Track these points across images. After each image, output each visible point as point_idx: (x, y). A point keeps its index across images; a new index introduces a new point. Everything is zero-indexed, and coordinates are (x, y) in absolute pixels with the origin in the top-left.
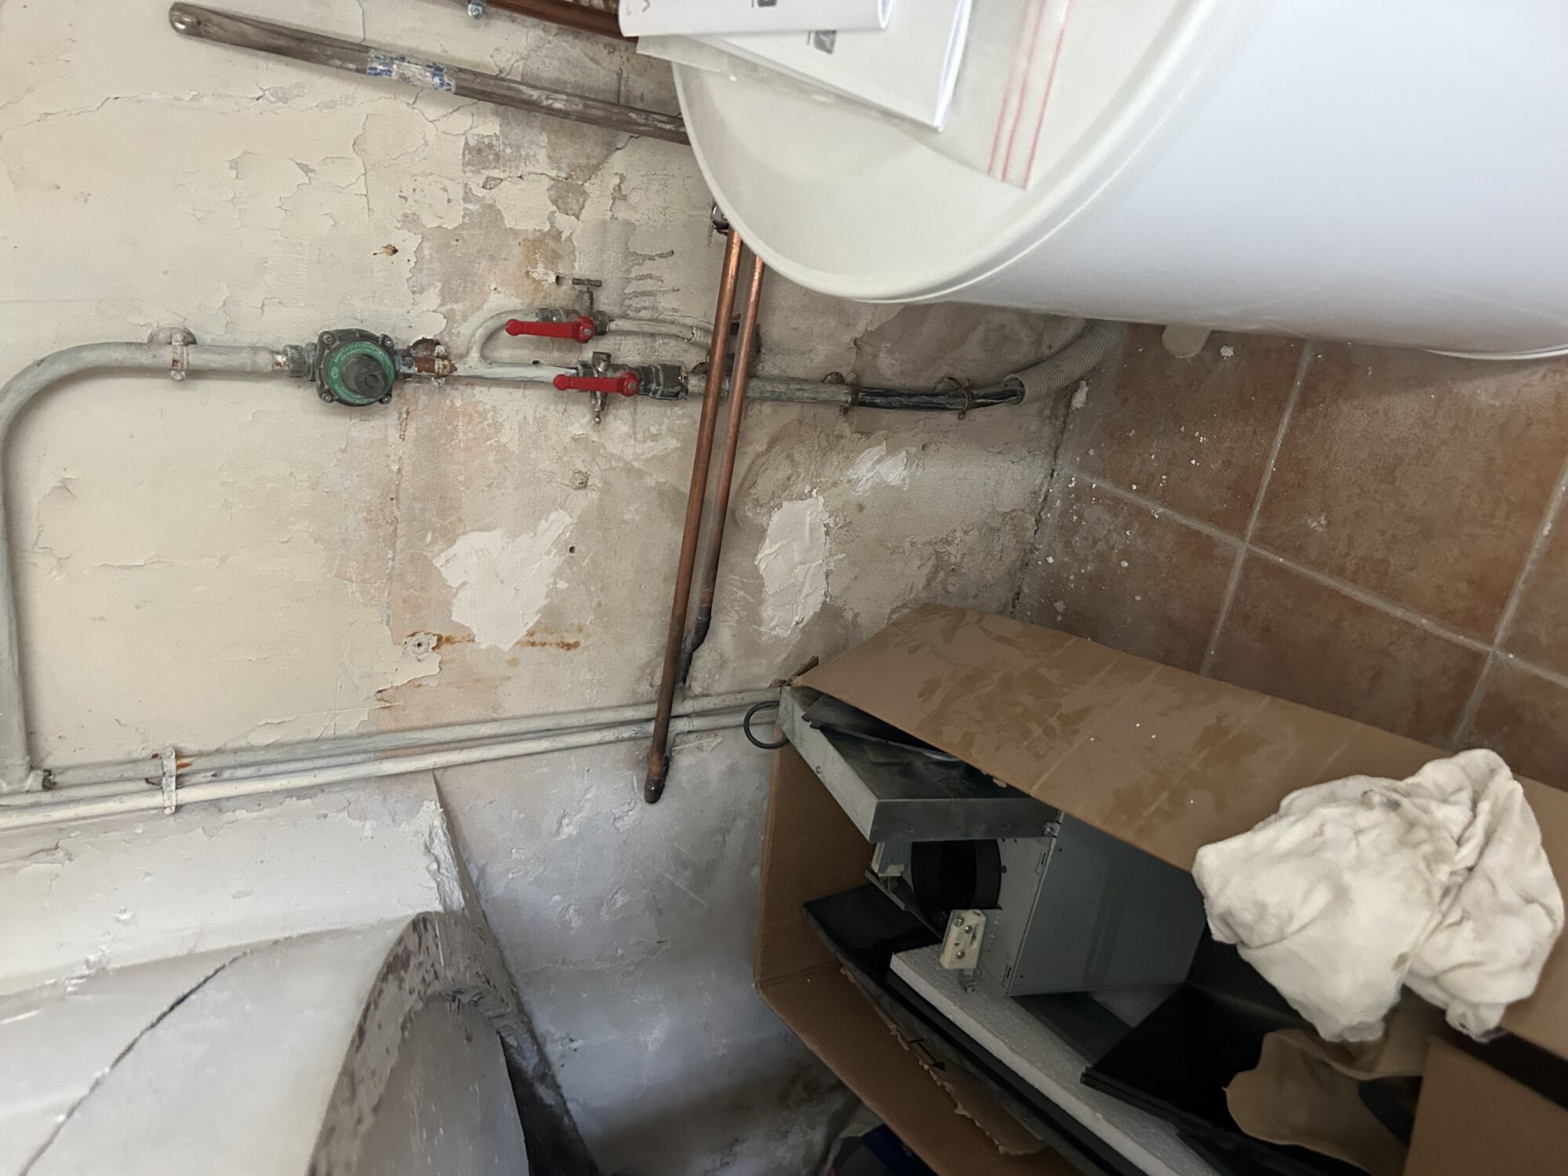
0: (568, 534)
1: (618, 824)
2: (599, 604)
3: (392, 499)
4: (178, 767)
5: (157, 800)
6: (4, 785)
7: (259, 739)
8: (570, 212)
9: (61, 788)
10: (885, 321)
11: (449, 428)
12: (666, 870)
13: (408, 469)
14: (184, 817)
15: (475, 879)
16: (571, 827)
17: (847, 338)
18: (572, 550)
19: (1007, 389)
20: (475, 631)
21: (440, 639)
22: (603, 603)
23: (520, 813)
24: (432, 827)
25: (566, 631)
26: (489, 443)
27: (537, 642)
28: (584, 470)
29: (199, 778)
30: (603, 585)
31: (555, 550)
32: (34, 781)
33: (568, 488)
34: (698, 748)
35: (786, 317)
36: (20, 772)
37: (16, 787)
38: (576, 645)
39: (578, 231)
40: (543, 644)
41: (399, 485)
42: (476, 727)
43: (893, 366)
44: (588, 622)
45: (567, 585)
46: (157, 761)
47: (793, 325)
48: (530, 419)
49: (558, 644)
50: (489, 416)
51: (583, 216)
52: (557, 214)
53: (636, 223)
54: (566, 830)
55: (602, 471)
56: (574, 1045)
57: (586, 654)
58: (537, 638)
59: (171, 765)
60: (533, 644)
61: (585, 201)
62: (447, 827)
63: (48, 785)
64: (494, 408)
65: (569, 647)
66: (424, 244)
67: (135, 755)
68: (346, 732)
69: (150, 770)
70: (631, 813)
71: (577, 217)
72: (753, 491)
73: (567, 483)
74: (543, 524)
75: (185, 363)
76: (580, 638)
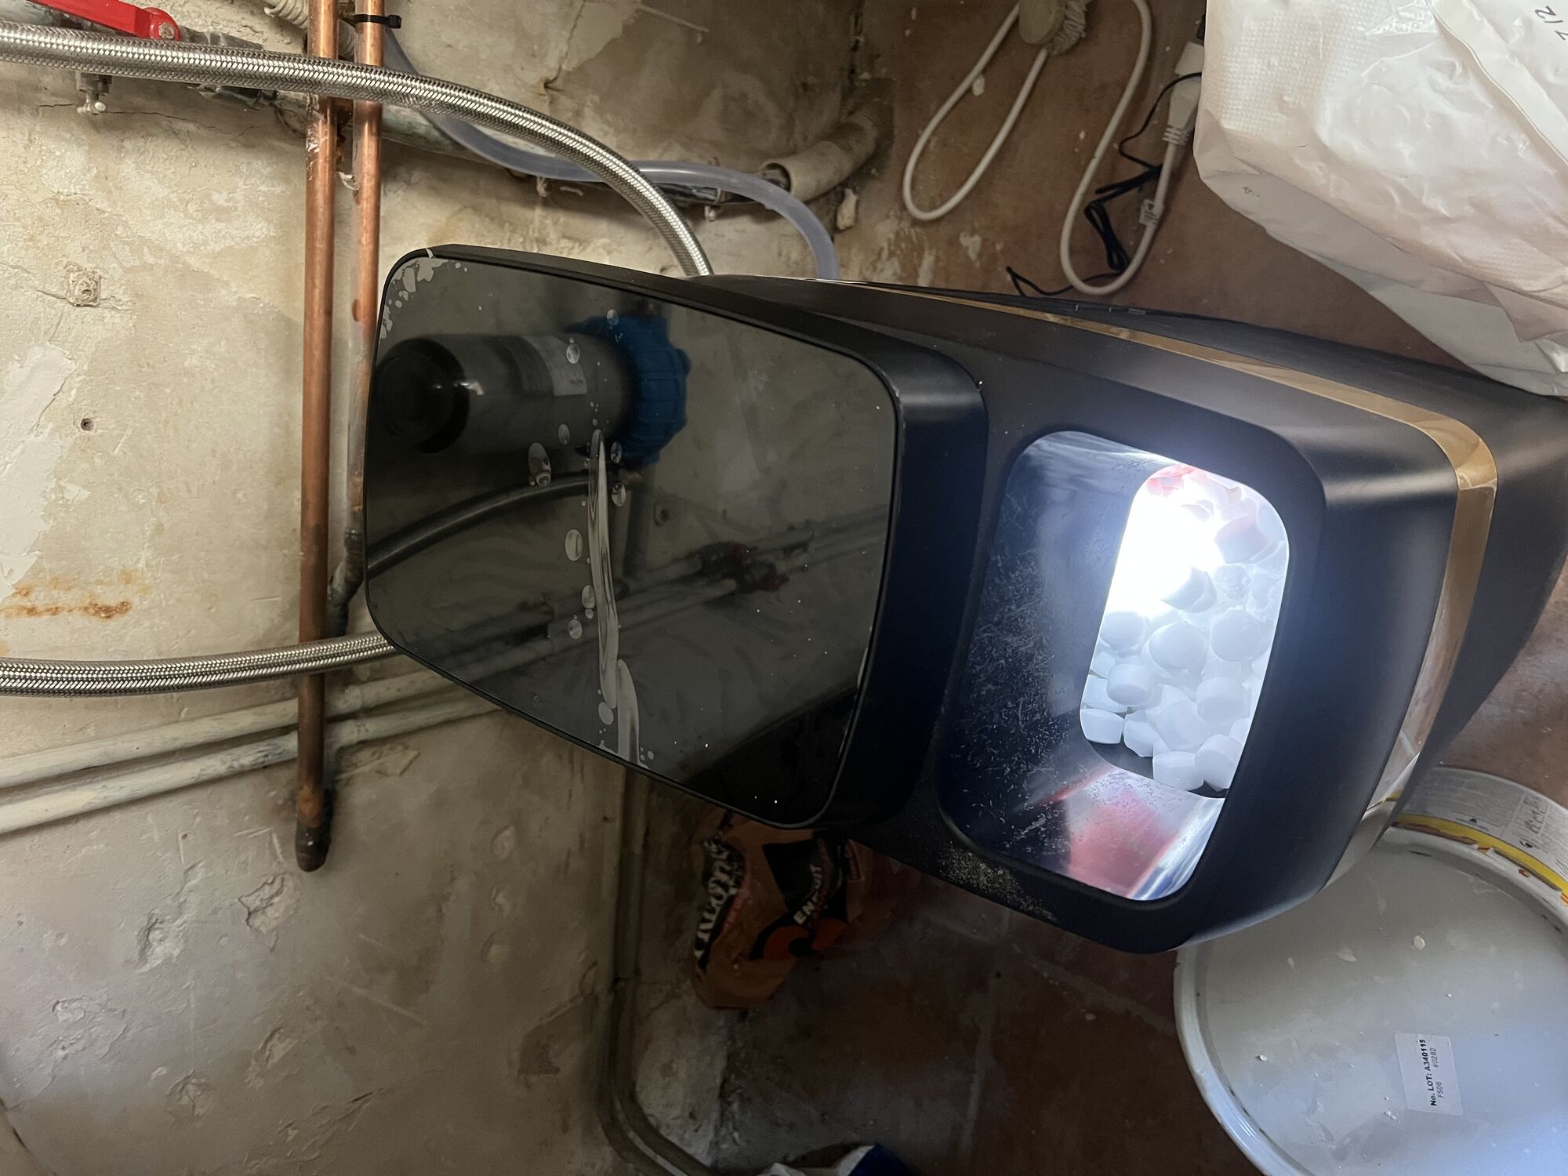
0: (74, 392)
1: (257, 921)
2: (159, 529)
10: (586, 57)
12: (353, 981)
16: (167, 944)
17: (533, 76)
18: (86, 424)
22: (166, 526)
23: (60, 936)
25: (99, 582)
27: (40, 609)
28: (88, 267)
30: (161, 493)
31: (51, 425)
33: (60, 304)
34: (378, 772)
38: (124, 607)
40: (55, 611)
44: (141, 565)
45: (86, 493)
47: (445, 40)
49: (86, 609)
54: (160, 951)
55: (126, 271)
57: (147, 622)
58: (39, 599)
60: (32, 611)
65: (108, 612)
70: (276, 900)
73: (54, 291)
74: (17, 371)
76: (130, 594)
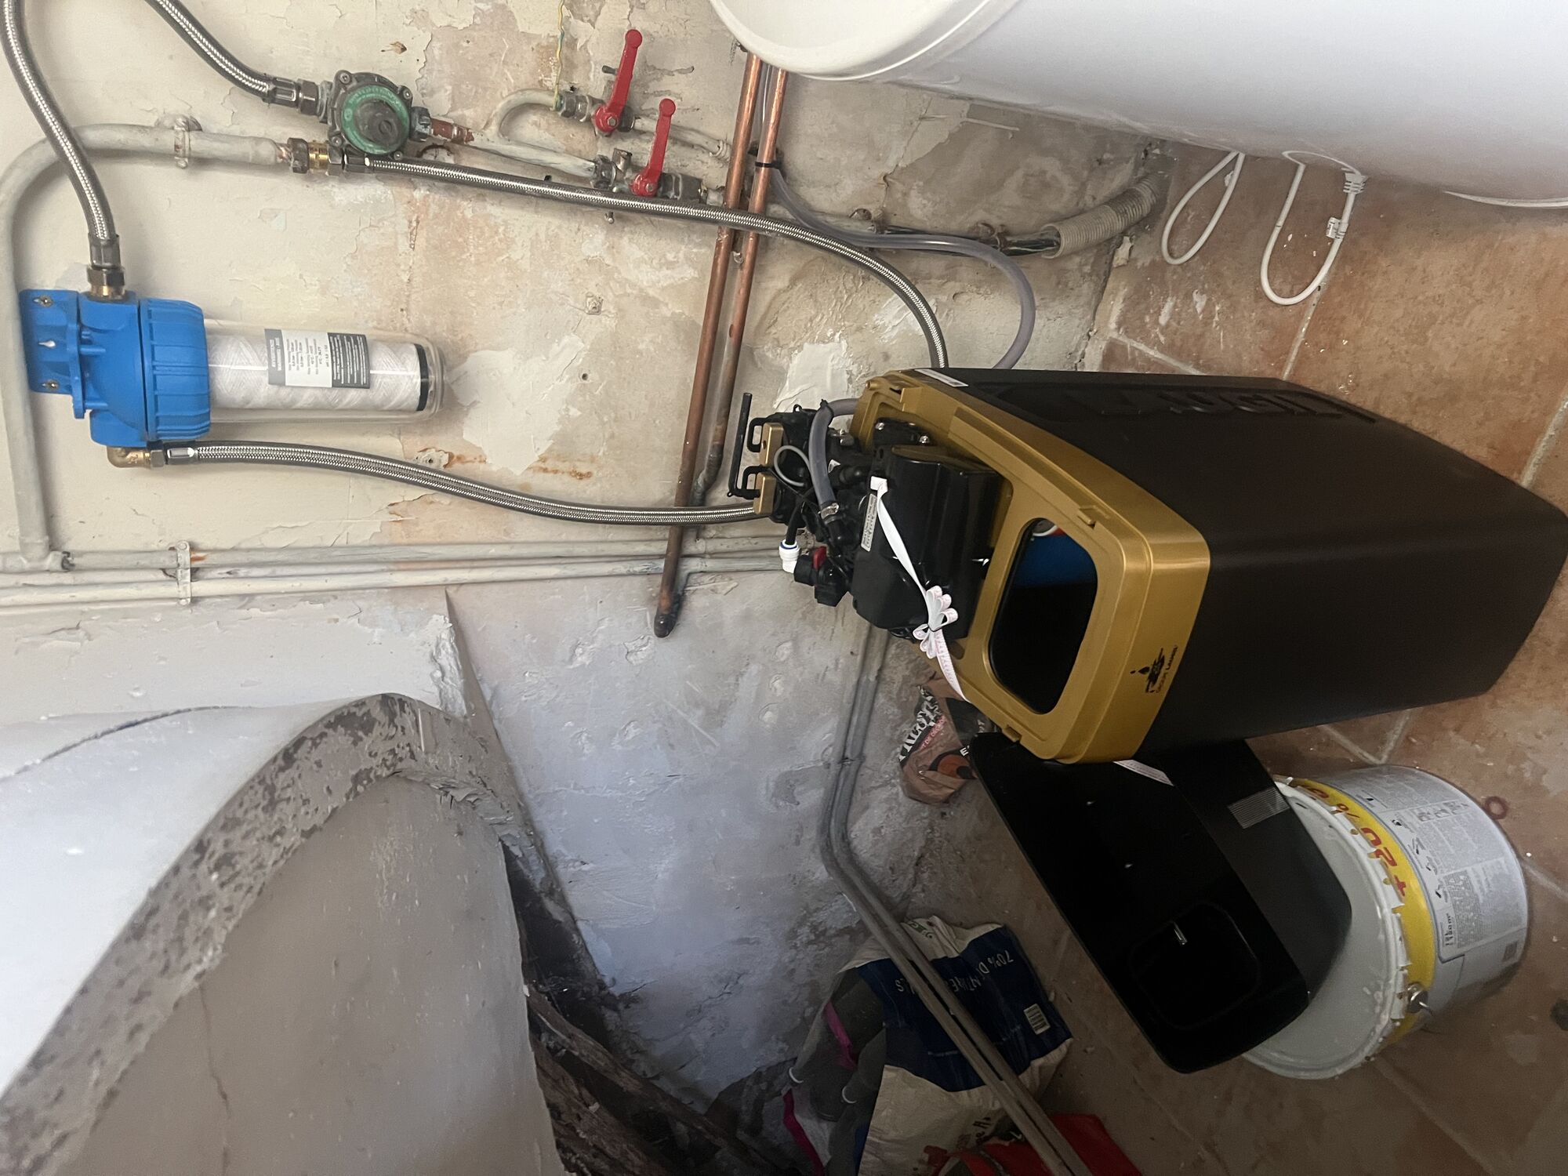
0: (581, 360)
1: (631, 658)
2: (612, 436)
3: (402, 310)
4: (193, 560)
5: (172, 590)
6: (25, 562)
7: (270, 541)
8: (585, 19)
9: (82, 570)
10: (917, 156)
11: (460, 240)
12: (679, 707)
13: (417, 280)
14: (200, 610)
15: (488, 699)
16: (584, 657)
17: (877, 173)
18: (585, 377)
19: (1043, 238)
20: (486, 452)
21: (451, 457)
22: (617, 434)
23: (533, 638)
24: (439, 639)
25: (579, 460)
26: (501, 258)
27: (549, 469)
28: (597, 295)
29: (215, 573)
30: (616, 417)
31: (567, 376)
32: (53, 561)
33: (581, 313)
34: (712, 590)
35: (812, 146)
36: (38, 551)
37: (36, 564)
39: (594, 40)
40: (556, 472)
41: (408, 296)
42: (487, 548)
43: (925, 205)
44: (601, 454)
45: (579, 413)
46: (173, 553)
47: (819, 155)
48: (542, 237)
49: (571, 473)
50: (501, 230)
51: (599, 23)
52: (572, 19)
53: (655, 35)
54: (579, 659)
55: (616, 296)
56: (585, 868)
57: (599, 485)
58: (549, 465)
59: (185, 557)
60: (545, 470)
61: (600, 8)
62: (456, 641)
63: (67, 566)
64: (505, 222)
65: (581, 476)
66: (434, 44)
67: (154, 547)
68: (358, 542)
69: (166, 561)
70: (644, 649)
71: (593, 25)
72: (773, 330)
73: (579, 306)
74: (556, 348)
75: (187, 149)
76: (592, 469)
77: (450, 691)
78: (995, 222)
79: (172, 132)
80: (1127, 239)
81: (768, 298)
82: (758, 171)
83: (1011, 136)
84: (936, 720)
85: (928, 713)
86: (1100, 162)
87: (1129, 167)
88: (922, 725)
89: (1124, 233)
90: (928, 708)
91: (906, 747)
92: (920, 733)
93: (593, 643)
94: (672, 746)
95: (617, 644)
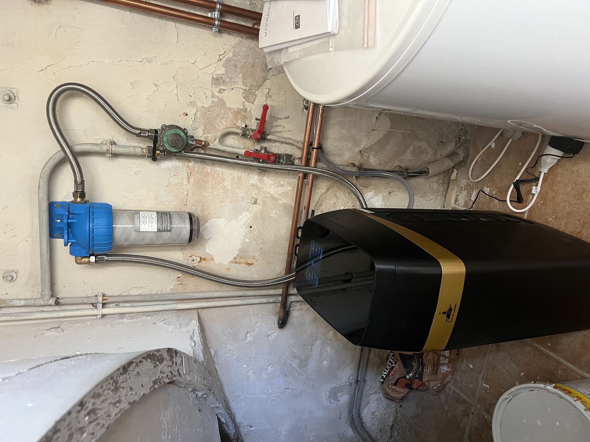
0: (249, 221)
1: (269, 338)
2: (261, 249)
3: (184, 205)
4: (103, 300)
5: (95, 312)
6: (42, 301)
7: (133, 292)
8: (250, 102)
9: (62, 305)
10: (372, 144)
11: (206, 179)
12: (288, 359)
13: (190, 194)
14: (105, 320)
15: (213, 355)
17: (357, 150)
18: (251, 227)
19: (422, 170)
20: (214, 256)
21: (201, 259)
22: (263, 248)
23: (231, 330)
24: (194, 330)
25: (248, 258)
26: (220, 185)
27: (238, 262)
28: (255, 197)
29: (111, 305)
30: (263, 241)
31: (244, 227)
32: (52, 301)
33: (250, 204)
34: (300, 309)
35: (332, 142)
36: (47, 297)
37: (46, 302)
38: (252, 264)
39: (253, 109)
40: (240, 263)
41: (187, 200)
42: (213, 293)
43: (376, 161)
44: (257, 256)
45: (249, 241)
46: (96, 297)
47: (335, 145)
48: (236, 177)
49: (245, 263)
50: (221, 175)
51: (255, 104)
52: (246, 102)
53: (275, 106)
54: (249, 338)
55: (262, 197)
56: (252, 429)
57: (256, 268)
58: (237, 260)
59: (100, 299)
60: (236, 263)
61: (256, 98)
62: (201, 331)
63: (57, 303)
64: (222, 173)
65: (249, 264)
66: (197, 113)
67: (89, 295)
68: (165, 292)
69: (93, 301)
70: (274, 334)
71: (253, 104)
72: (321, 208)
73: (249, 202)
74: (240, 217)
75: (111, 151)
76: (254, 261)
77: (197, 351)
78: (403, 165)
79: (106, 145)
80: (455, 170)
81: (319, 196)
82: (313, 151)
83: (407, 135)
84: (395, 364)
85: (392, 361)
86: (442, 142)
87: (453, 144)
88: (390, 366)
89: (453, 168)
90: (391, 358)
91: (383, 375)
92: (389, 369)
93: (254, 332)
94: (286, 376)
95: (263, 332)
